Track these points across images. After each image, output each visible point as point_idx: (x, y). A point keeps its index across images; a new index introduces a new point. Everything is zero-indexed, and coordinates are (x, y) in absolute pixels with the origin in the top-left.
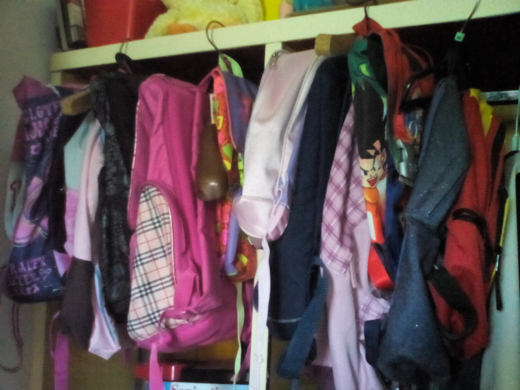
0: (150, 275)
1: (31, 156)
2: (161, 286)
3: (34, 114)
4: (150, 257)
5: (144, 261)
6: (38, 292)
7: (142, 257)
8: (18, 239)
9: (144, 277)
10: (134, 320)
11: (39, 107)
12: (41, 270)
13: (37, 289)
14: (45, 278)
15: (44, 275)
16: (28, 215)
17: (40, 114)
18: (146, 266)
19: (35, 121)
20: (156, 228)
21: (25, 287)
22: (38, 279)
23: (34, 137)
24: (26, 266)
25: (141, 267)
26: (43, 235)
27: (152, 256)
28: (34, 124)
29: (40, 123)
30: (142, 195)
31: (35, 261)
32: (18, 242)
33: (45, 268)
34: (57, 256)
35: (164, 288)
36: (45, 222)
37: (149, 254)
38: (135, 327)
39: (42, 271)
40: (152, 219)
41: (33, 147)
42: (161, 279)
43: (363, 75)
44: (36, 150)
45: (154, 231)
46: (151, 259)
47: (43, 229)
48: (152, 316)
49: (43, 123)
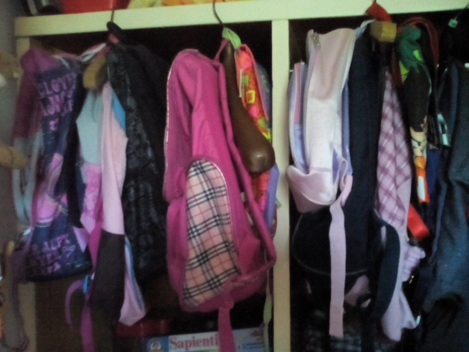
0: (206, 244)
1: (51, 132)
2: (215, 254)
3: (50, 88)
4: (204, 227)
5: (200, 232)
6: (59, 270)
7: (198, 228)
8: (41, 219)
9: (201, 246)
10: (193, 288)
11: (53, 81)
12: (64, 247)
13: (58, 267)
14: (68, 256)
15: (67, 252)
16: (52, 193)
17: (56, 88)
18: (202, 236)
19: (51, 95)
20: (208, 200)
21: (47, 266)
22: (60, 257)
23: (52, 112)
24: (50, 245)
25: (197, 238)
26: (64, 212)
27: (206, 226)
28: (51, 99)
29: (57, 97)
30: (192, 169)
31: (59, 239)
32: (42, 222)
33: (68, 245)
34: (77, 231)
35: (218, 255)
36: (64, 199)
37: (204, 225)
38: (193, 294)
39: (65, 249)
40: (205, 192)
41: (52, 123)
42: (215, 247)
43: (416, 60)
44: (55, 125)
45: (207, 203)
46: (206, 229)
47: (63, 206)
48: (211, 282)
49: (60, 98)
